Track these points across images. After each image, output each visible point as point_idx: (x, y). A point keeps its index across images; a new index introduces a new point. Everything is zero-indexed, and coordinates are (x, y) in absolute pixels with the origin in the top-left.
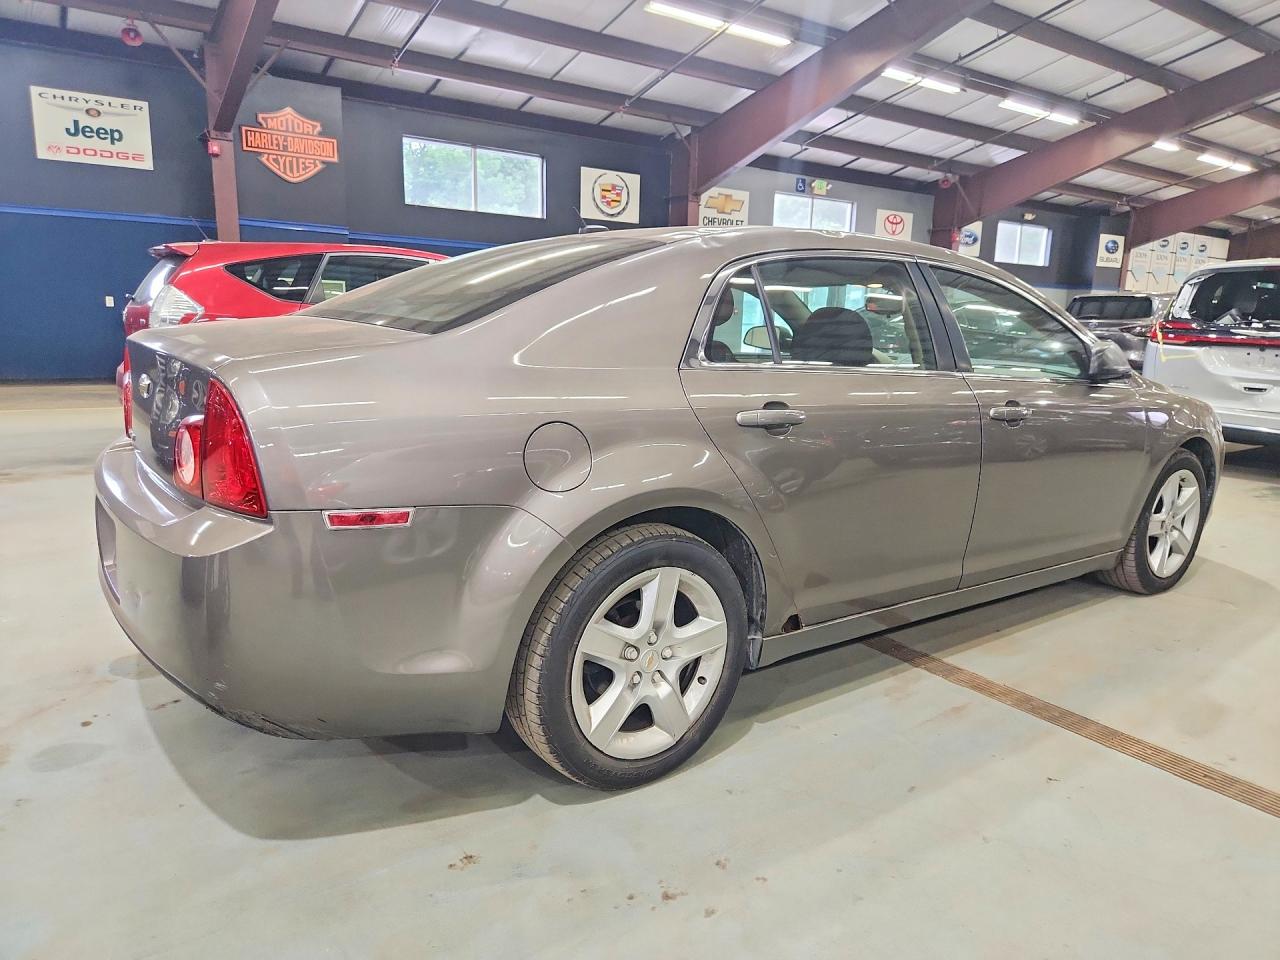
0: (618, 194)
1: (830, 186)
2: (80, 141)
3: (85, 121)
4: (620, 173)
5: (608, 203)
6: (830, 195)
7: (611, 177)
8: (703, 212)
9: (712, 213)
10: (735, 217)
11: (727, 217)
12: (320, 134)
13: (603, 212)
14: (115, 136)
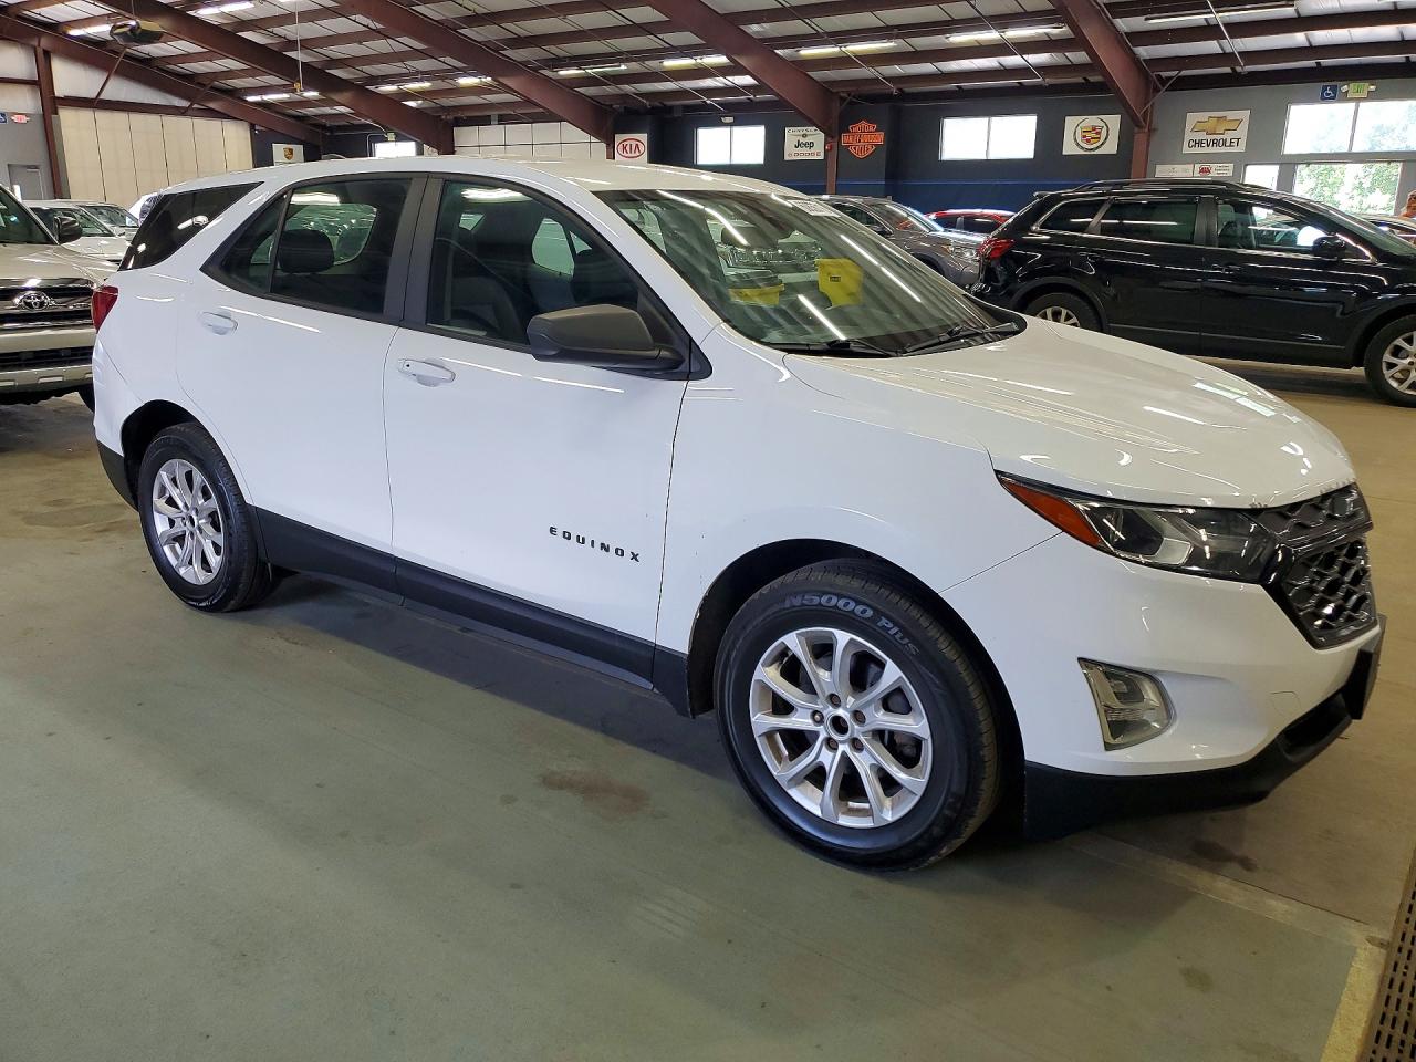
0: (1097, 133)
1: (1372, 88)
2: (799, 150)
3: (802, 140)
4: (1101, 117)
5: (1088, 141)
6: (1371, 97)
7: (1092, 121)
8: (1189, 136)
9: (1202, 136)
10: (1228, 136)
11: (1218, 137)
12: (876, 131)
13: (1082, 148)
14: (811, 145)
